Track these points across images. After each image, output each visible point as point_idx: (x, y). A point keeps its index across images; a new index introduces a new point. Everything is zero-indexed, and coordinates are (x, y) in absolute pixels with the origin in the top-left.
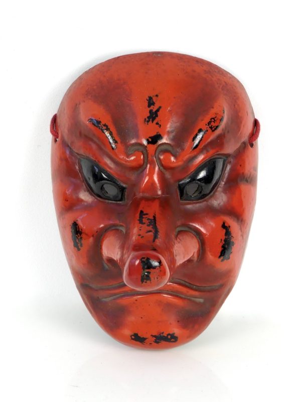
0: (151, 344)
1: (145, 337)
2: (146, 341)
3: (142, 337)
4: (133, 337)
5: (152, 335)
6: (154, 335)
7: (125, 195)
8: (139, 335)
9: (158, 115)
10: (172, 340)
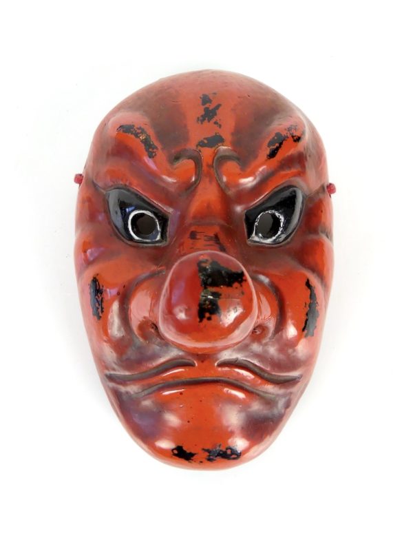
0: (201, 462)
1: (193, 452)
2: (194, 457)
3: (188, 452)
4: (176, 452)
5: (203, 449)
6: (206, 448)
7: (167, 231)
8: (184, 449)
9: (217, 113)
10: (233, 456)
